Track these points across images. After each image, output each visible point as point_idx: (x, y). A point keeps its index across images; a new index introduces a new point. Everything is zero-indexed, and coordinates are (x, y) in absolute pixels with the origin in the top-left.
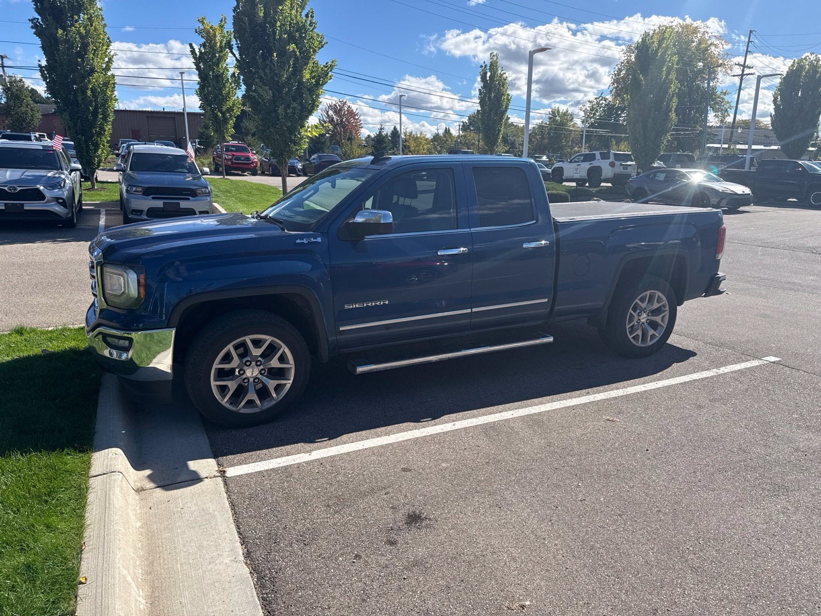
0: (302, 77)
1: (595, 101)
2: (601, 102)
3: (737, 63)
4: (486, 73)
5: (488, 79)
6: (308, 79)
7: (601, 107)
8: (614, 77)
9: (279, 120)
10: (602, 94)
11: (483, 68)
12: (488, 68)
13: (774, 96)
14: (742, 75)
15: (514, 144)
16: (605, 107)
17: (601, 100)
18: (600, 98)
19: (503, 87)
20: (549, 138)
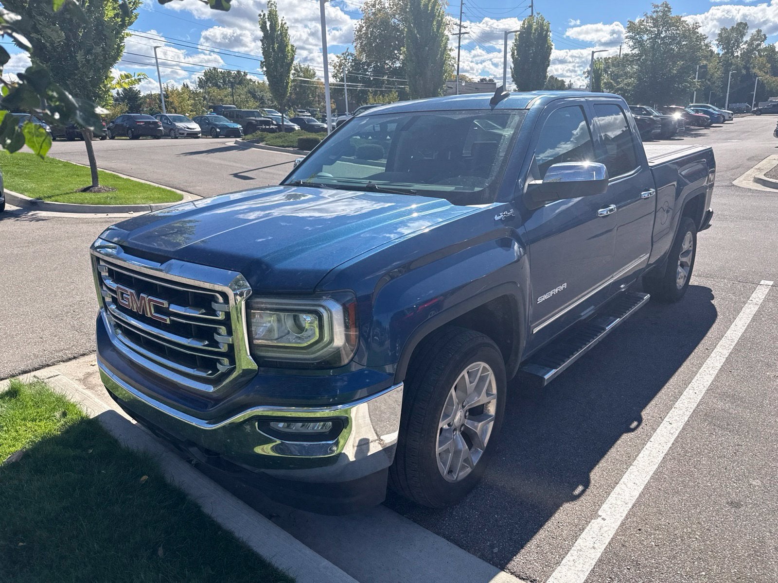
0: (103, 14)
1: (342, 56)
2: (348, 58)
3: (455, 23)
4: (265, 23)
5: (268, 28)
6: (111, 18)
7: (349, 62)
8: (356, 33)
9: (78, 69)
10: (348, 49)
11: (262, 17)
12: (266, 17)
13: (512, 51)
14: (460, 34)
15: (263, 100)
16: (352, 63)
17: (348, 55)
18: (347, 53)
19: (286, 38)
20: (295, 94)
